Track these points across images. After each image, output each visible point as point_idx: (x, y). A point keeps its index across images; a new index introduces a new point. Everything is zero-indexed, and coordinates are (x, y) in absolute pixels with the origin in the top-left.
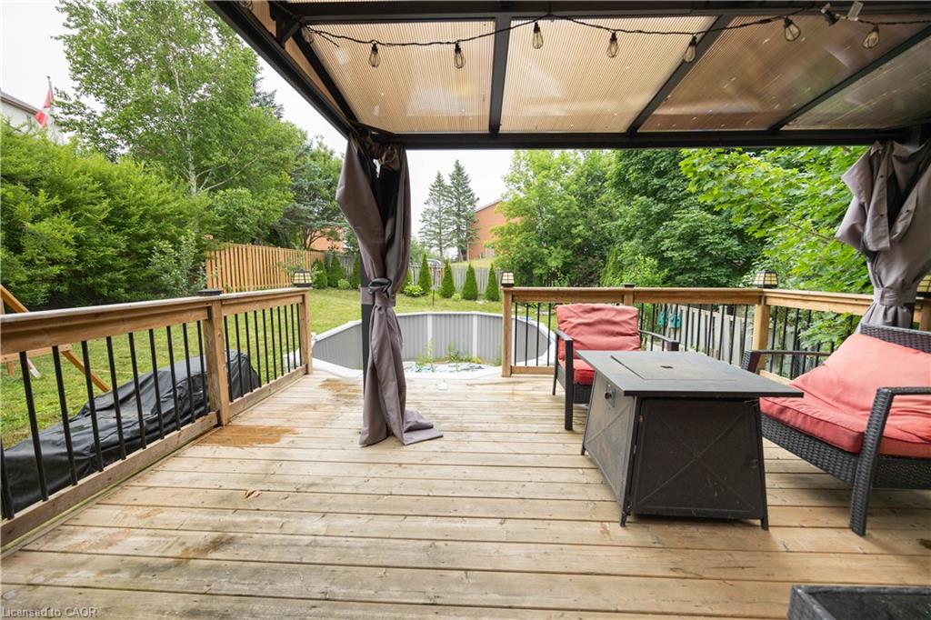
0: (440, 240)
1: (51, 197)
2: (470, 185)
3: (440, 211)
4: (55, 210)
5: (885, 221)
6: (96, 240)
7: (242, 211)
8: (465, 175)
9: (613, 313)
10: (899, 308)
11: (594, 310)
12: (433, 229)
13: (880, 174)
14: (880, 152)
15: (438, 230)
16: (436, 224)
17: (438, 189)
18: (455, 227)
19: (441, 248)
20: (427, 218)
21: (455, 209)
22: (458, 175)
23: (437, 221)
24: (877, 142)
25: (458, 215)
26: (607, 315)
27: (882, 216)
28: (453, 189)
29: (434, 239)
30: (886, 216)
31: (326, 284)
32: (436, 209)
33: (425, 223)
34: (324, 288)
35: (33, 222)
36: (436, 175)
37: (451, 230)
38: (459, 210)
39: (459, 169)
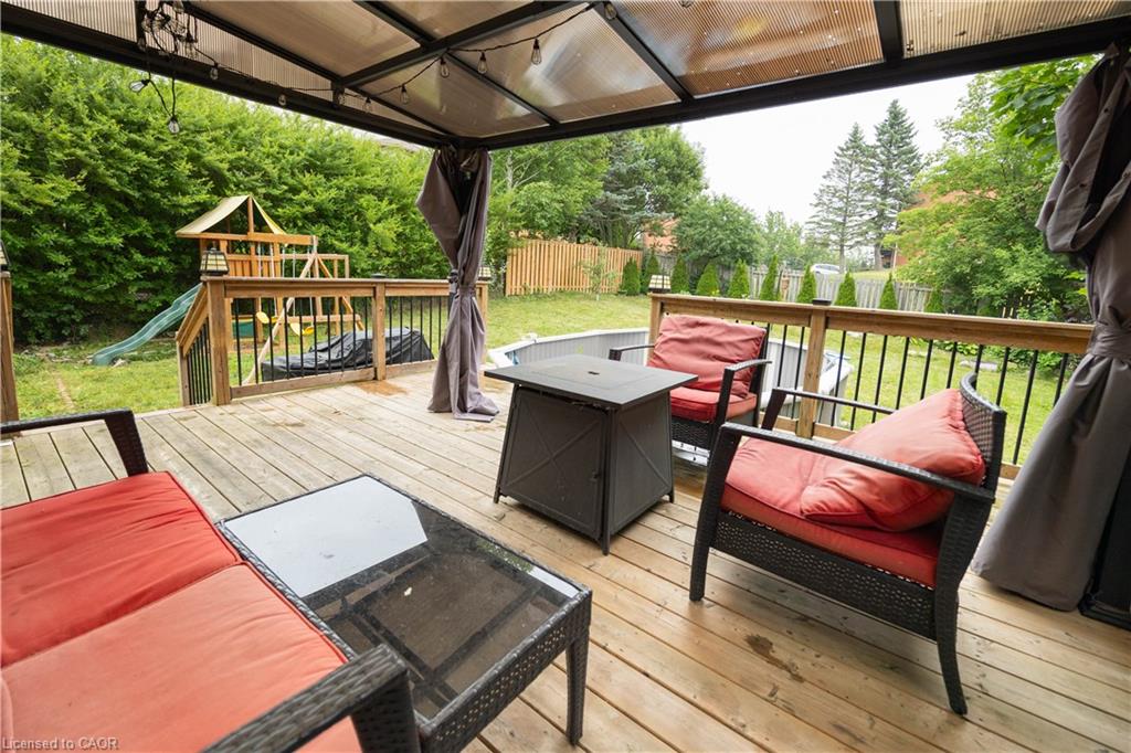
0: (843, 234)
1: (390, 203)
2: (915, 142)
3: (848, 188)
4: (392, 213)
5: (1084, 196)
6: (417, 237)
7: (540, 205)
8: (907, 124)
9: (720, 331)
10: (1114, 362)
11: (698, 324)
12: (831, 217)
13: (1106, 106)
14: (1112, 63)
15: (840, 220)
16: (840, 209)
17: (850, 152)
18: (875, 213)
19: (842, 246)
20: (825, 199)
21: (879, 183)
22: (892, 126)
23: (841, 204)
24: (1113, 45)
25: (884, 193)
26: (710, 332)
27: (1082, 186)
28: (878, 151)
29: (833, 232)
30: (1089, 187)
31: (638, 291)
32: (841, 185)
33: (819, 208)
34: (635, 294)
35: (375, 224)
36: (851, 131)
37: (866, 218)
38: (886, 184)
39: (896, 116)
